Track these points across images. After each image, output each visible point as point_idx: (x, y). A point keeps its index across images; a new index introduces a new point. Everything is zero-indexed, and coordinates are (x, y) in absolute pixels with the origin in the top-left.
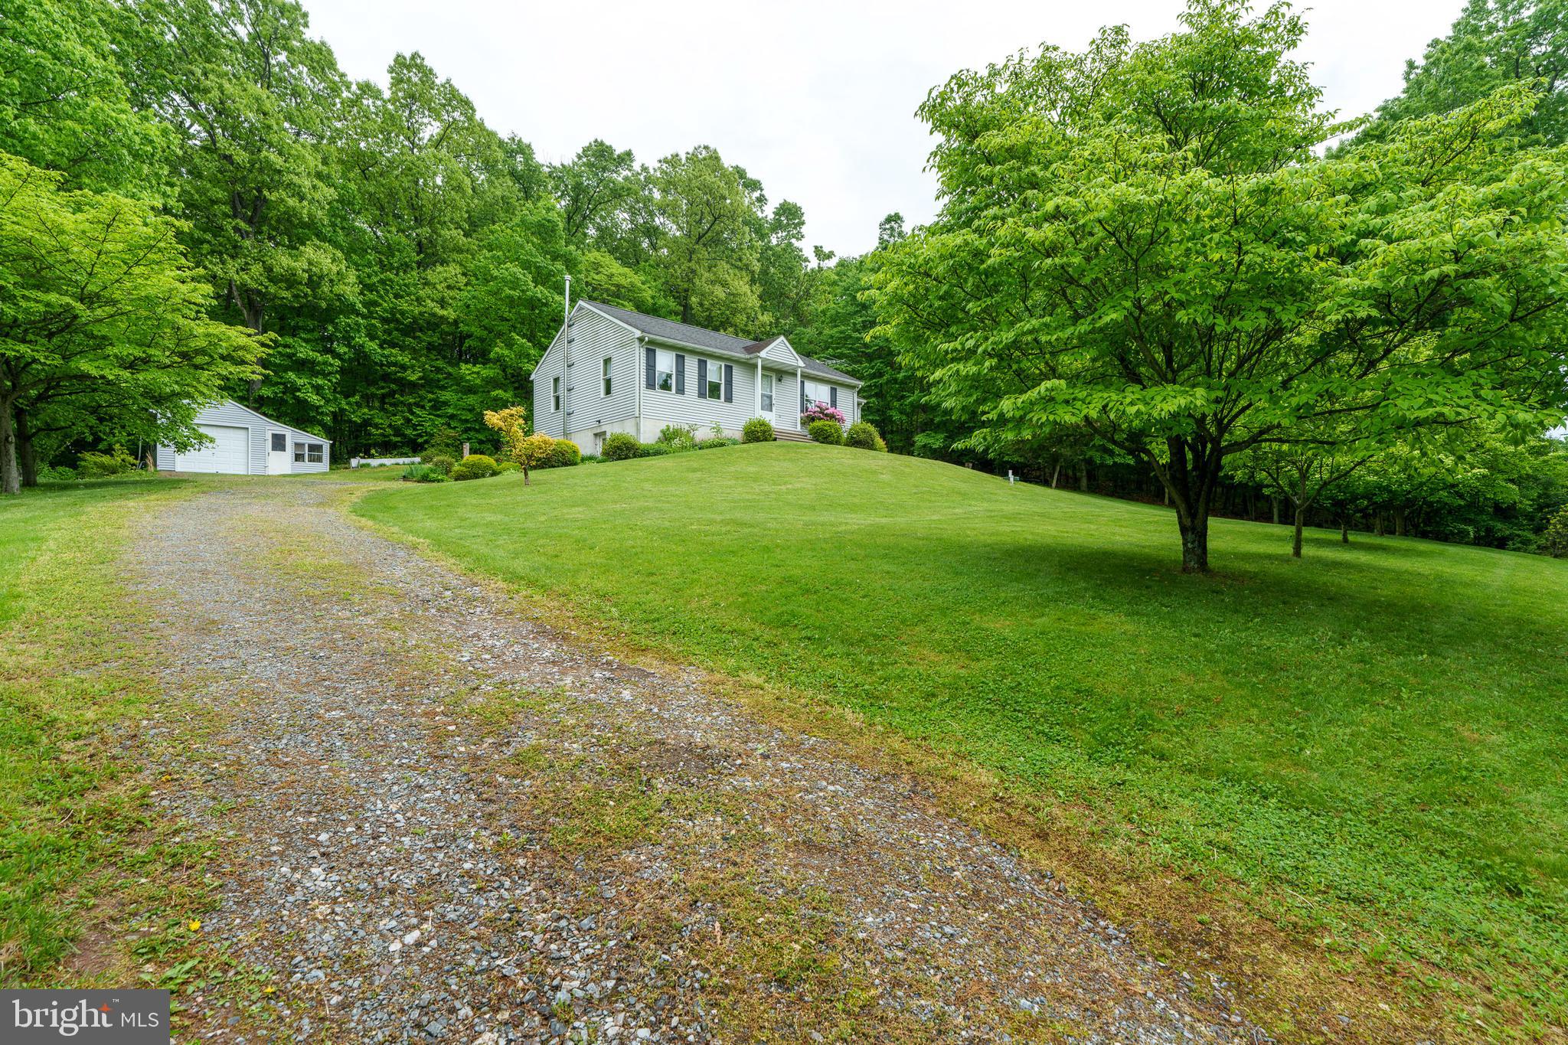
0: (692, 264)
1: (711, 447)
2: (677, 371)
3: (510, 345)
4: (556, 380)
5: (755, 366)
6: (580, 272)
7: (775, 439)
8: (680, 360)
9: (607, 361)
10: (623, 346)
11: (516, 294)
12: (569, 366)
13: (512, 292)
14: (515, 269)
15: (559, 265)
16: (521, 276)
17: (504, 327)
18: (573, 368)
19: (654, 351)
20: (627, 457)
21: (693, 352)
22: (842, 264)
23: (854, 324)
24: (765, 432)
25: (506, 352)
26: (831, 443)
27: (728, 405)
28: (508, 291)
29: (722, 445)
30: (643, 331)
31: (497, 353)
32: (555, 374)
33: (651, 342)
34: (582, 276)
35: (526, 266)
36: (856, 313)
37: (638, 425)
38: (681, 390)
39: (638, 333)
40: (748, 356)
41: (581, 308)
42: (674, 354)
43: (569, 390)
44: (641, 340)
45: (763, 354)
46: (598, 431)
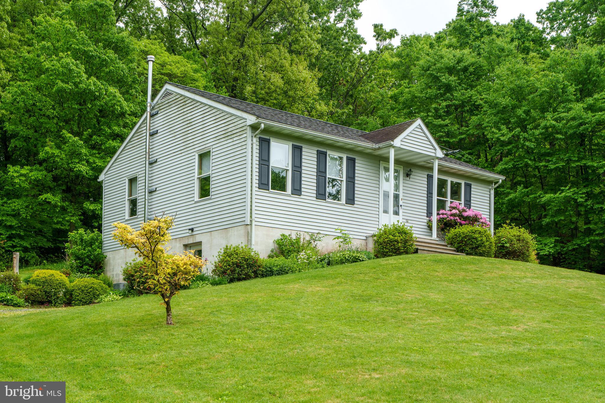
0: (245, 49)
1: (342, 262)
2: (294, 166)
3: (61, 142)
4: (133, 181)
5: (386, 159)
6: (131, 61)
7: (416, 251)
8: (297, 152)
9: (204, 156)
10: (228, 135)
11: (69, 86)
12: (151, 164)
13: (64, 85)
14: (68, 60)
15: (111, 54)
16: (74, 67)
17: (52, 125)
18: (156, 166)
19: (268, 141)
20: (247, 277)
21: (311, 142)
22: (407, 43)
23: (437, 110)
24: (406, 241)
25: (56, 152)
26: (481, 255)
27: (349, 207)
28: (61, 84)
29: (356, 260)
30: (258, 117)
31: (47, 153)
32: (131, 174)
33: (267, 131)
34: (134, 65)
35: (78, 55)
36: (436, 97)
37: (249, 236)
38: (297, 191)
39: (251, 119)
40: (376, 146)
41: (168, 94)
42: (291, 144)
43: (151, 192)
44: (254, 128)
45: (397, 142)
46: (191, 241)
